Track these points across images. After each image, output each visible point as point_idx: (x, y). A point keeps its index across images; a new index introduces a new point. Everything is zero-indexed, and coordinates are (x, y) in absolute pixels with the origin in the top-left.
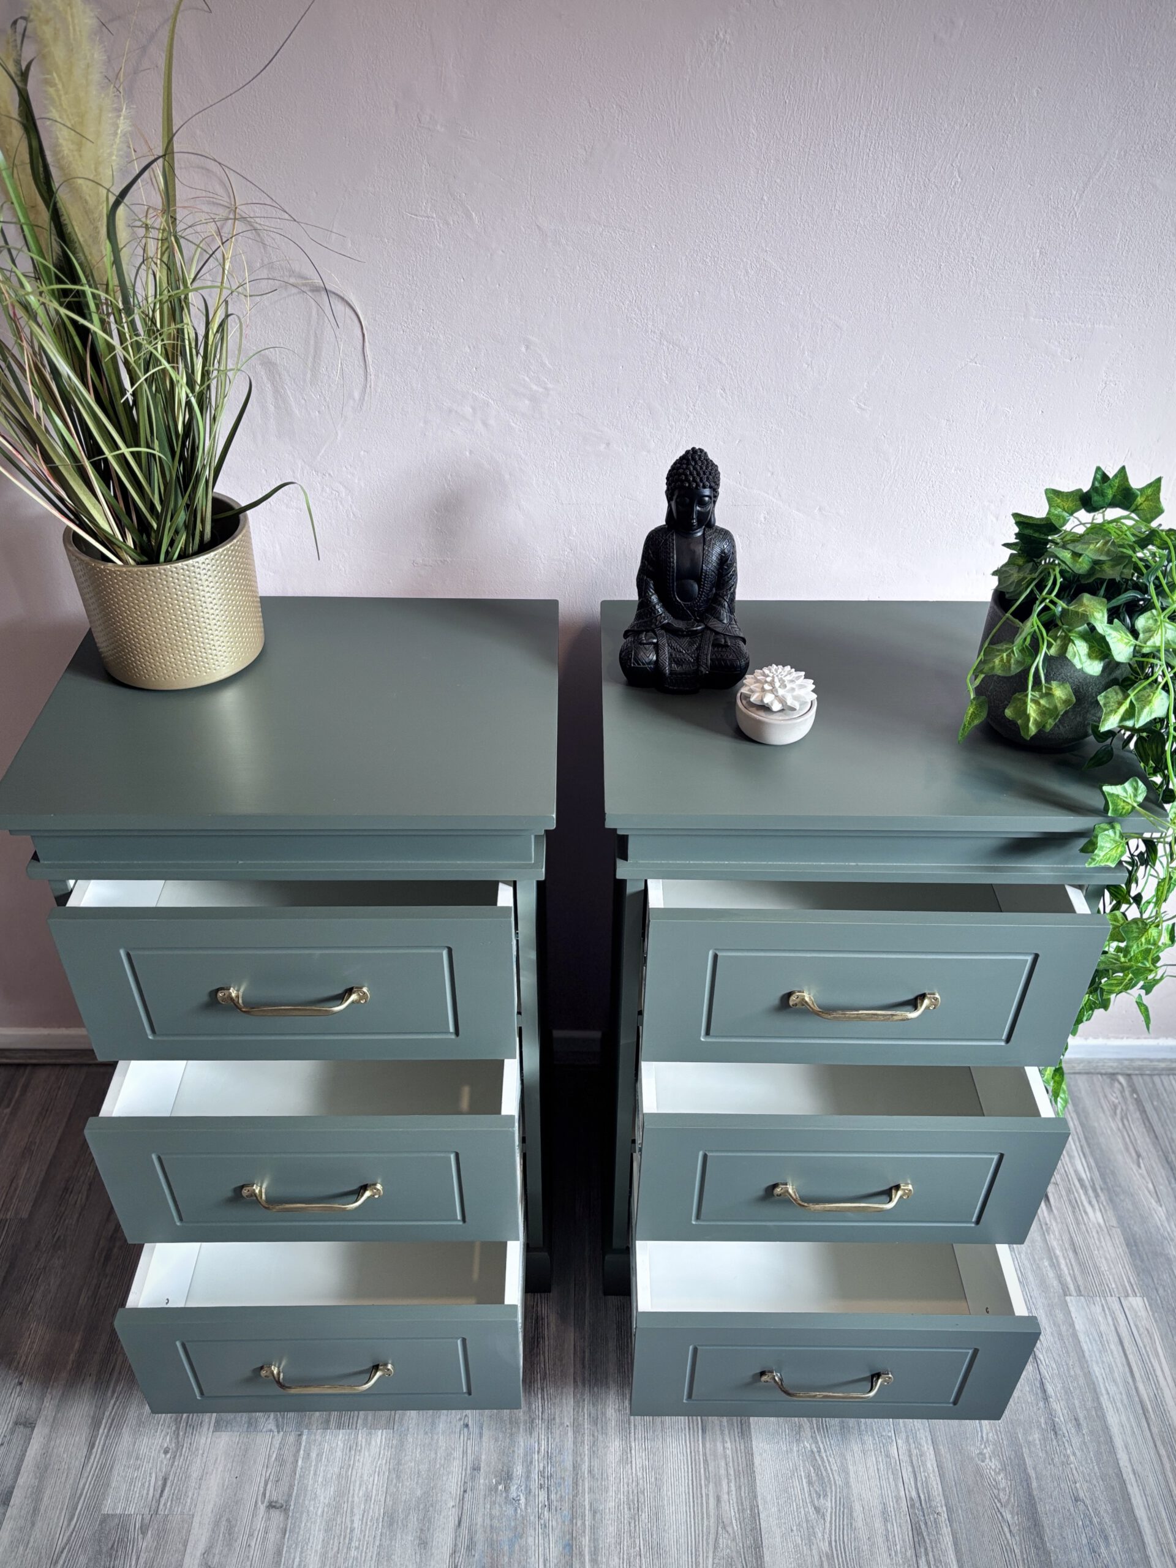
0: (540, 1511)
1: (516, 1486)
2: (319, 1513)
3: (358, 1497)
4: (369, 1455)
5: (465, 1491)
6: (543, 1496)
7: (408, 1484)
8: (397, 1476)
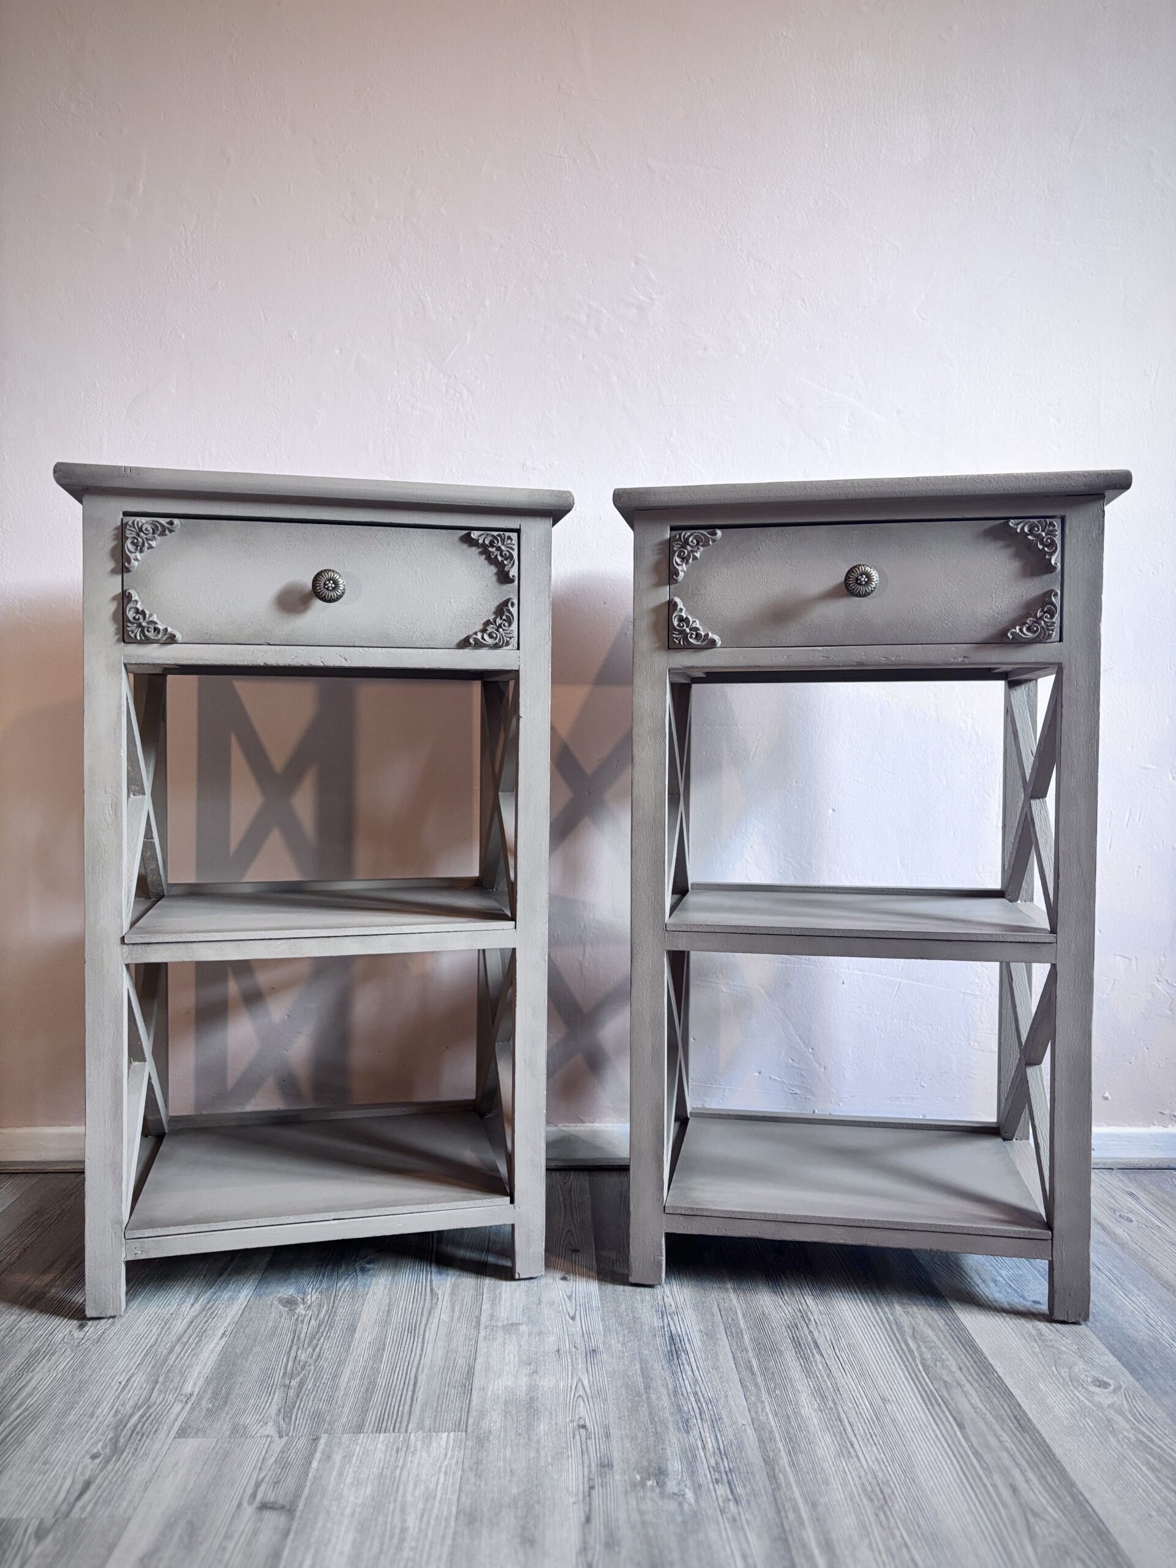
0: (722, 1505)
1: (674, 1482)
2: (348, 1511)
3: (413, 1495)
4: (429, 1457)
5: (592, 1488)
6: (722, 1490)
7: (495, 1482)
8: (476, 1475)
